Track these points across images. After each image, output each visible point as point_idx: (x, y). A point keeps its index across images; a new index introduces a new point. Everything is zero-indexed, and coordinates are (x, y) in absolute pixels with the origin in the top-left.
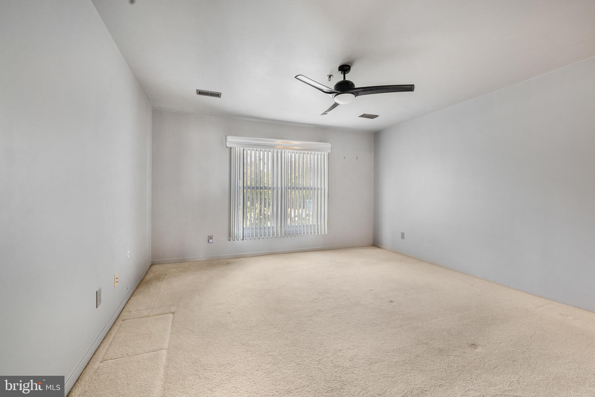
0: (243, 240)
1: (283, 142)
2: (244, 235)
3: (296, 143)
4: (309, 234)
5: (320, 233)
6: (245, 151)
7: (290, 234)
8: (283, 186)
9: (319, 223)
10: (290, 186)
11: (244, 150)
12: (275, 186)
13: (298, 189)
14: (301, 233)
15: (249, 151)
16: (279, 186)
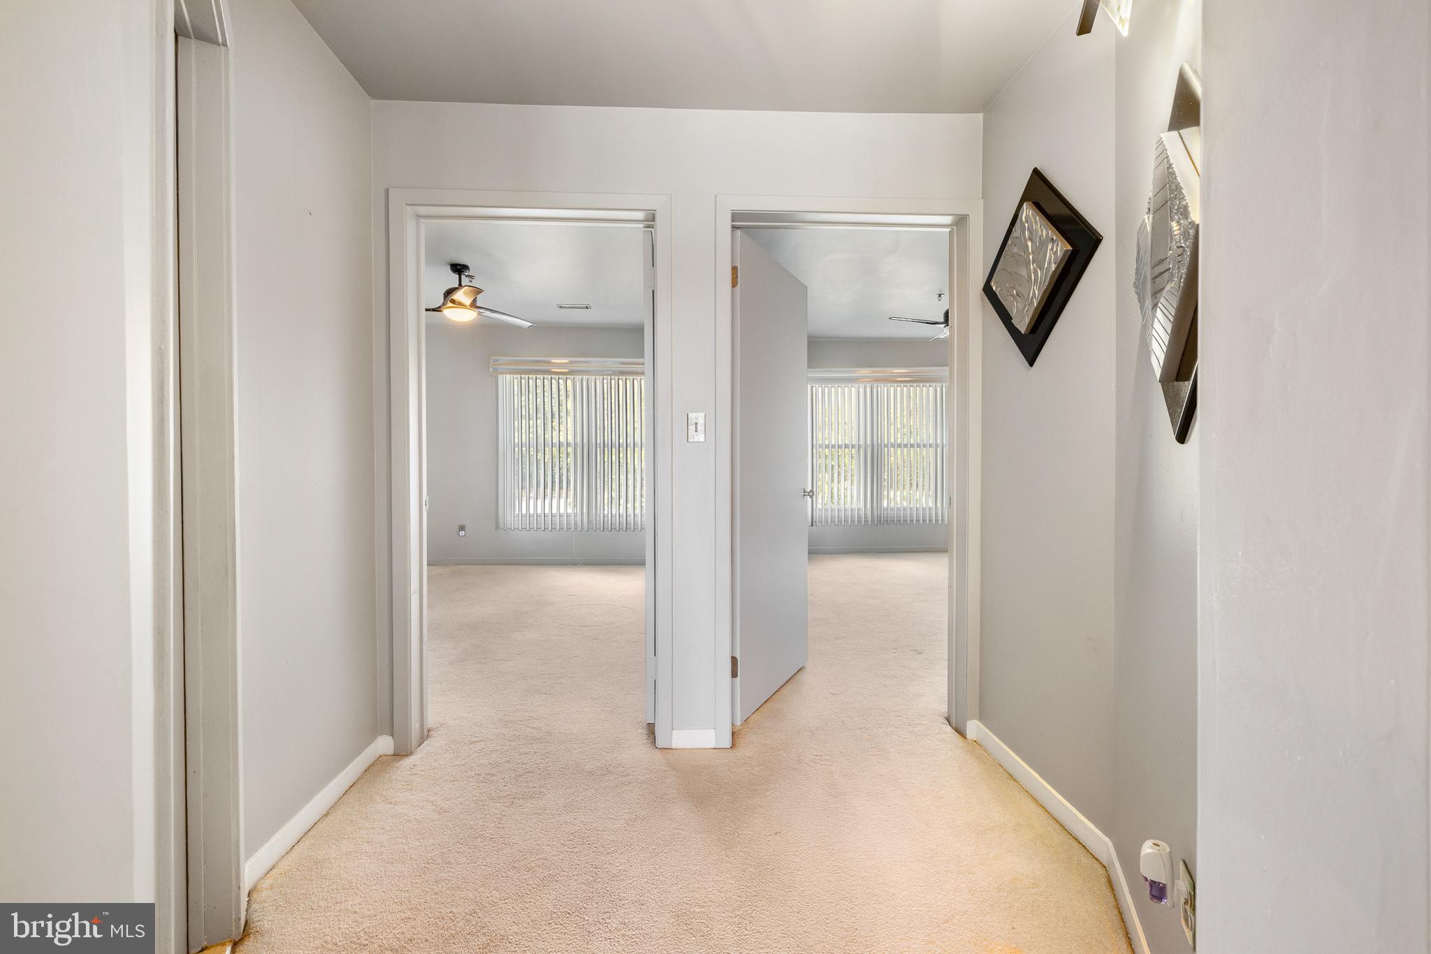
0: (812, 525)
1: (874, 372)
2: (814, 520)
3: (900, 371)
4: (915, 523)
5: (940, 520)
6: (814, 388)
7: (887, 521)
8: (875, 442)
9: (939, 505)
10: (886, 442)
11: (812, 387)
12: (862, 442)
13: (901, 447)
14: (906, 521)
15: (820, 389)
16: (869, 442)
